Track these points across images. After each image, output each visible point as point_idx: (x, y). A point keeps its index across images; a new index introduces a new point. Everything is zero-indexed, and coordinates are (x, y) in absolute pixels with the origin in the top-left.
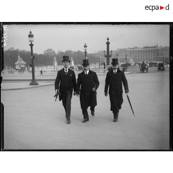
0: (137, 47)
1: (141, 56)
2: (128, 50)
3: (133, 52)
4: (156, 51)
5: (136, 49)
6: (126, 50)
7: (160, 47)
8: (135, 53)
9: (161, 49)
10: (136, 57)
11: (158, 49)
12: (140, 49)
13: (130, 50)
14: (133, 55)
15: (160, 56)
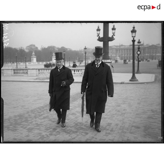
0: (123, 45)
1: (128, 54)
2: (114, 47)
3: (119, 50)
4: (143, 49)
5: (122, 47)
6: (112, 47)
7: (147, 45)
8: (121, 51)
9: (147, 47)
10: (122, 55)
11: (145, 47)
12: (126, 47)
13: (116, 47)
14: (119, 52)
15: (146, 55)
